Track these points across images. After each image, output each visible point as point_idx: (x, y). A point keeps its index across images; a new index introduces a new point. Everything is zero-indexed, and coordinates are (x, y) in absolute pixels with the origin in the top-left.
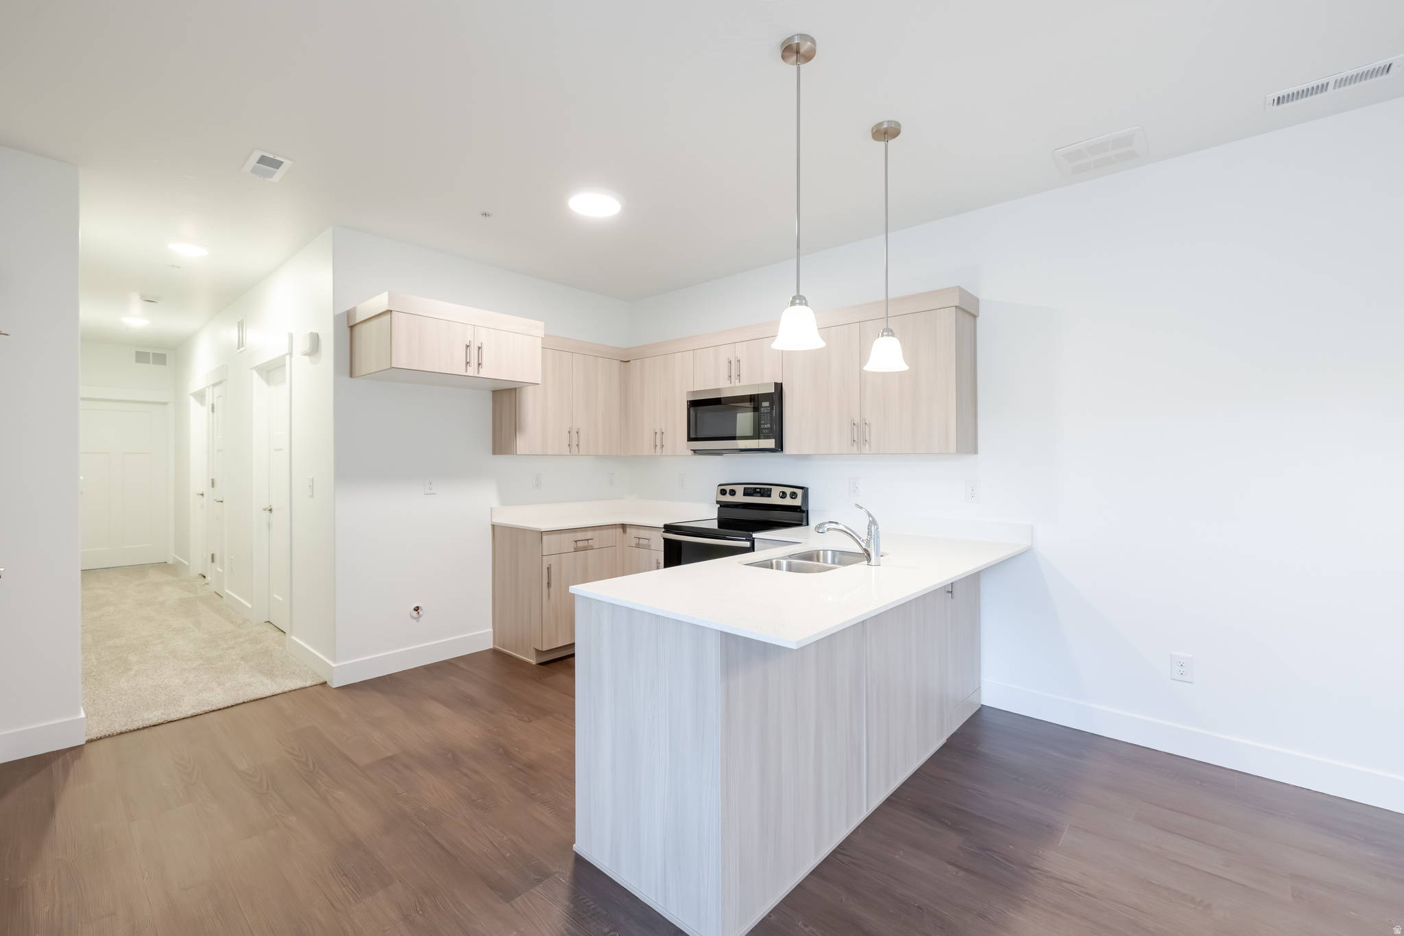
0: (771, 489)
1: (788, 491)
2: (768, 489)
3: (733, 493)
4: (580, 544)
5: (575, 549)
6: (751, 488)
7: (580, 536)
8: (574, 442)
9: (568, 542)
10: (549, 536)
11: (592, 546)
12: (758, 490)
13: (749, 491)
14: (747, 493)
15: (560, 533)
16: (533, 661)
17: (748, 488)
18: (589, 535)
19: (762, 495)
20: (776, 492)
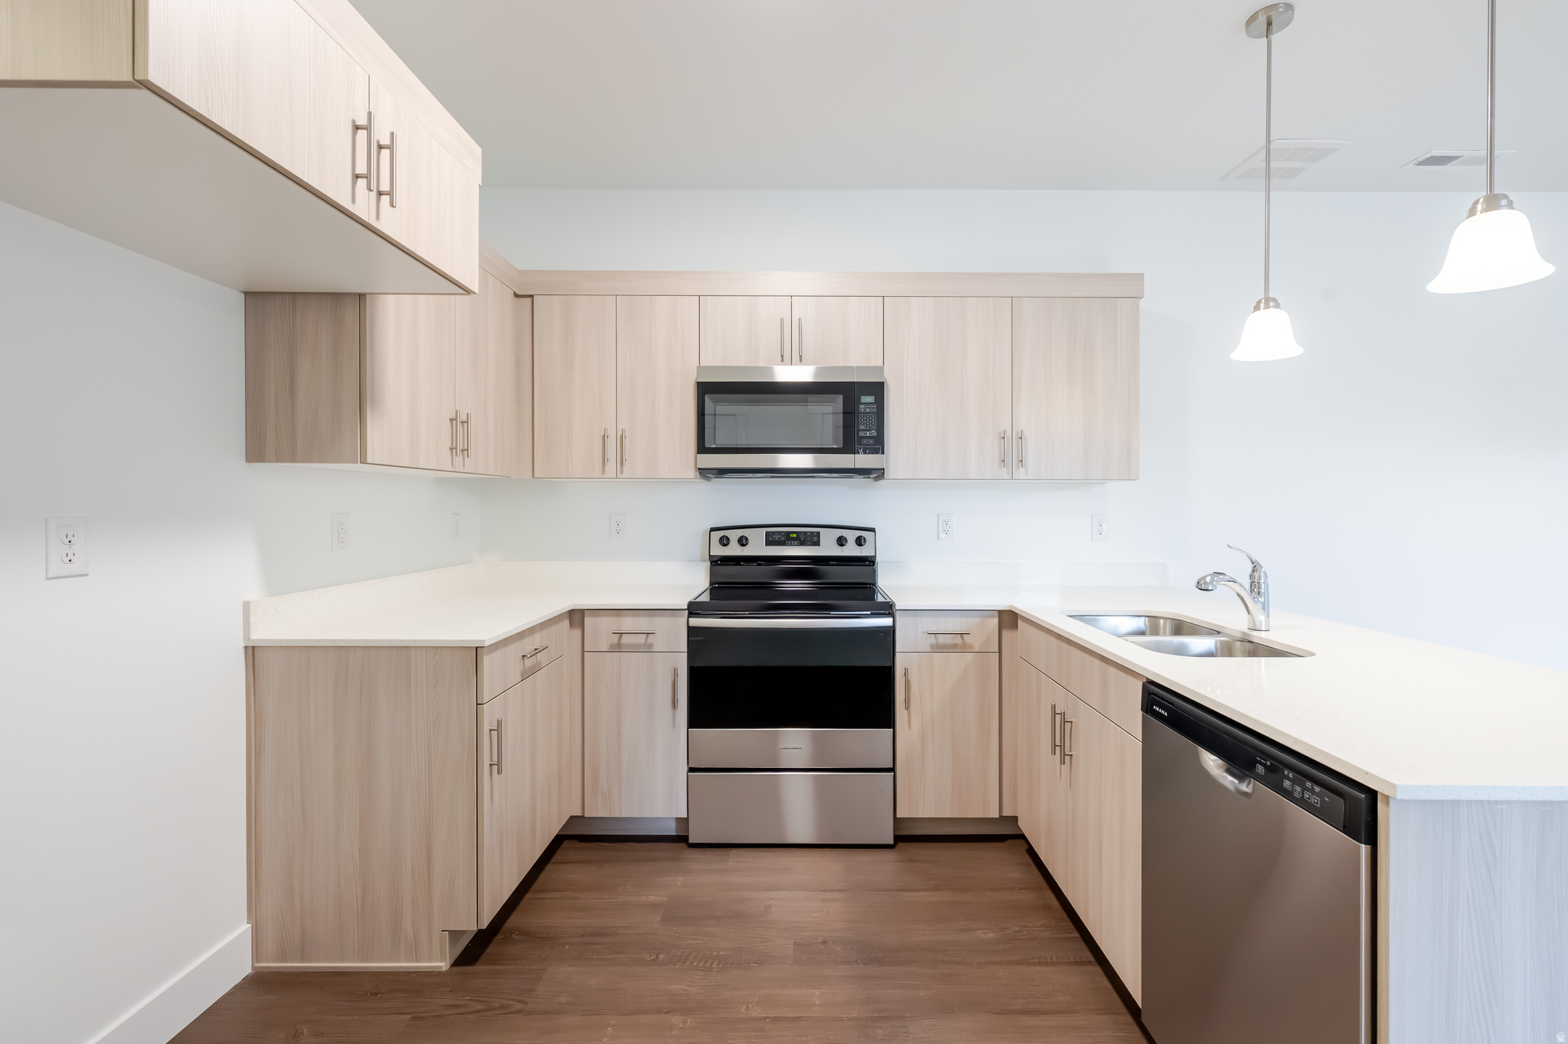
0: (818, 534)
1: (851, 536)
2: (812, 533)
3: (743, 542)
4: (528, 663)
6: (781, 532)
10: (491, 655)
11: (541, 663)
12: (795, 535)
13: (777, 537)
14: (771, 541)
16: (443, 965)
17: (774, 533)
19: (802, 543)
20: (829, 539)
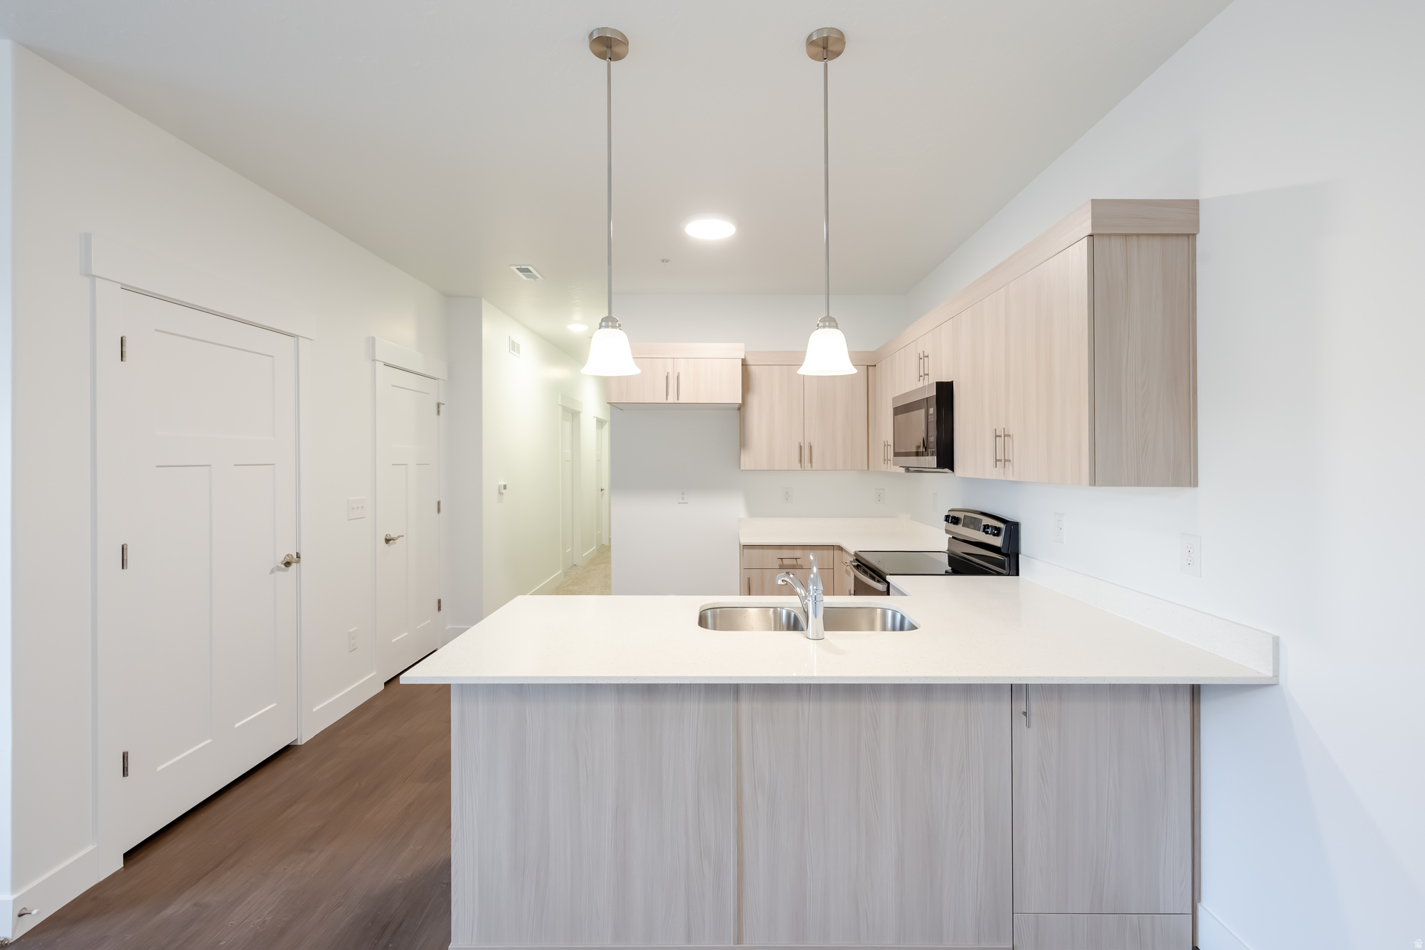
0: (982, 520)
1: (993, 525)
2: (979, 520)
3: (956, 521)
4: (786, 562)
5: (780, 566)
7: (786, 553)
8: (805, 455)
9: (772, 558)
10: (750, 551)
11: (802, 566)
14: (966, 523)
15: (763, 549)
17: (967, 517)
18: (798, 553)
20: (983, 524)
